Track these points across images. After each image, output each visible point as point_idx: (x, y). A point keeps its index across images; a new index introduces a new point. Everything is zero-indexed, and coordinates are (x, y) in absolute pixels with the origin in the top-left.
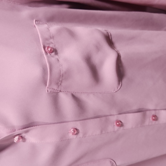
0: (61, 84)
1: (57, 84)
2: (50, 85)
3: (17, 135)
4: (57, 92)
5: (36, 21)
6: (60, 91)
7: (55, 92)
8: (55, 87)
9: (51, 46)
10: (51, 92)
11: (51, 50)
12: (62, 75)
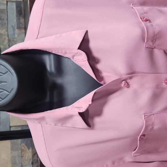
0: (155, 42)
1: (152, 41)
2: (147, 41)
3: (123, 80)
4: (152, 47)
5: (132, 5)
6: (155, 47)
7: (151, 47)
8: (151, 44)
9: (146, 17)
10: (148, 47)
11: (146, 19)
12: (156, 34)
